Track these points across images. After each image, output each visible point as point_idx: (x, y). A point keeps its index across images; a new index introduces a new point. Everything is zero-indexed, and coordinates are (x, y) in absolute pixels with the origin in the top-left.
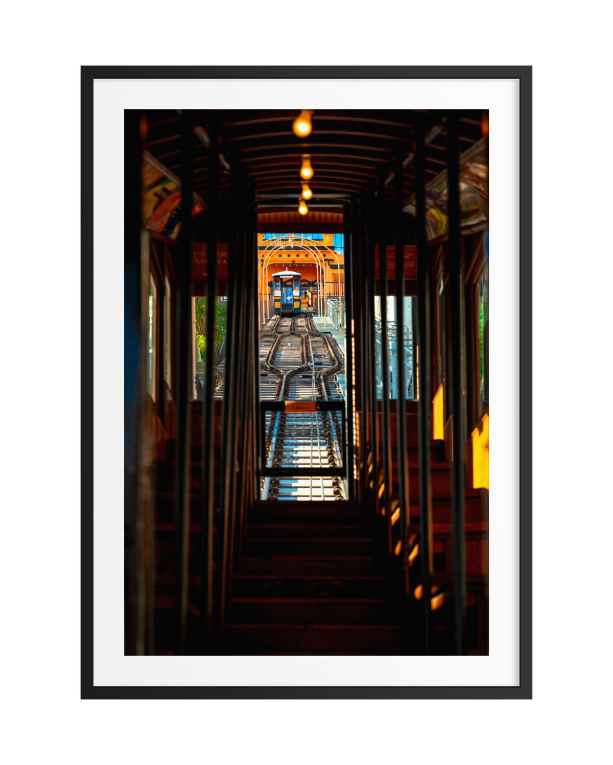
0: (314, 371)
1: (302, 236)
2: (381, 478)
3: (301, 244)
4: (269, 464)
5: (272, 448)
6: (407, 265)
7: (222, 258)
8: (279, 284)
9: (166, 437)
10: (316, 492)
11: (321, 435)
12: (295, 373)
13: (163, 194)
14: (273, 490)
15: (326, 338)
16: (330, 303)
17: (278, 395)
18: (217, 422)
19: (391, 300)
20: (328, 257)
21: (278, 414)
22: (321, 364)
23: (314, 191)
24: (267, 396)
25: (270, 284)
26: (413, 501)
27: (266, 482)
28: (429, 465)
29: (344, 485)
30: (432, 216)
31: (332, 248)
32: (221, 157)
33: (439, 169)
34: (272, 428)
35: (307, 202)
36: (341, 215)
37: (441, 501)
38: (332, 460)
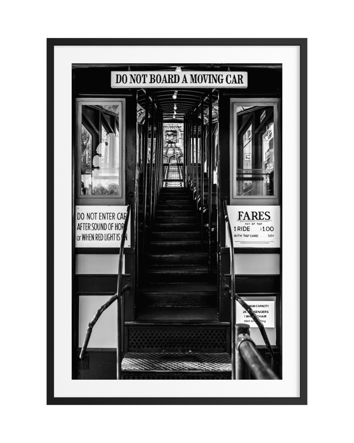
0: (176, 157)
1: (174, 124)
2: (192, 182)
3: (173, 126)
4: (165, 179)
5: (166, 175)
6: (199, 131)
7: (155, 129)
8: (168, 135)
9: (141, 172)
10: (176, 185)
11: (178, 172)
12: (171, 157)
13: (141, 113)
14: (166, 185)
15: (179, 149)
16: (180, 140)
17: (167, 162)
18: (153, 168)
19: (195, 139)
20: (180, 129)
21: (167, 167)
22: (177, 155)
23: (177, 113)
24: (165, 162)
25: (166, 135)
26: (200, 187)
27: (164, 183)
28: (203, 178)
29: (183, 183)
30: (205, 119)
31: (181, 127)
32: (155, 104)
33: (207, 107)
34: (166, 170)
35: (175, 115)
36: (183, 119)
37: (206, 187)
38: (180, 178)
